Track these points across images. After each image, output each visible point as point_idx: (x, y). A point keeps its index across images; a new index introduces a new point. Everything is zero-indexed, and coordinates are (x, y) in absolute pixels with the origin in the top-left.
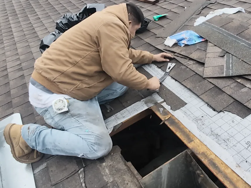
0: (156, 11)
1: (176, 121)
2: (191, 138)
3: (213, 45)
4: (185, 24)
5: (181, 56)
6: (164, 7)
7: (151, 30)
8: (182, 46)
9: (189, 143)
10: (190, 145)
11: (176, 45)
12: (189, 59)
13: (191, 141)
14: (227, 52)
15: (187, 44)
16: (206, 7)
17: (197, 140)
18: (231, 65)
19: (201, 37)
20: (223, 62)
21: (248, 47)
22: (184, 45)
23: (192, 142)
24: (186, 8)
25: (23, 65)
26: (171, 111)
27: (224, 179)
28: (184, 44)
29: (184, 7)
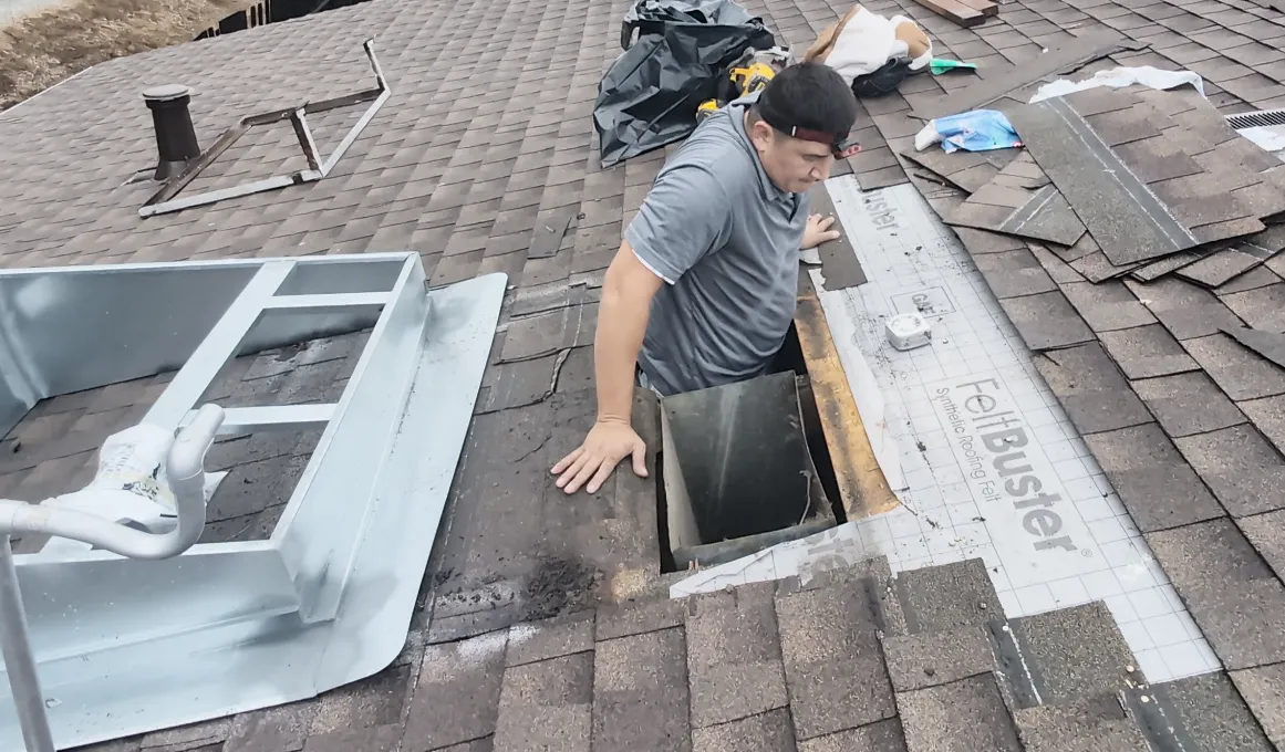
0: (956, 49)
1: (818, 311)
2: (825, 351)
3: (1032, 160)
4: (1009, 95)
5: (930, 176)
6: (987, 39)
7: (907, 97)
8: (948, 152)
9: (814, 359)
10: (810, 365)
11: (936, 145)
12: (946, 186)
13: (819, 355)
14: (1052, 183)
15: (963, 146)
16: (1107, 56)
17: (835, 359)
18: (1034, 213)
19: (1015, 134)
20: (1022, 200)
21: (1116, 183)
22: (955, 149)
23: (821, 361)
24: (1045, 51)
25: (564, 125)
26: (819, 289)
27: (835, 440)
28: (955, 146)
29: (1042, 48)
